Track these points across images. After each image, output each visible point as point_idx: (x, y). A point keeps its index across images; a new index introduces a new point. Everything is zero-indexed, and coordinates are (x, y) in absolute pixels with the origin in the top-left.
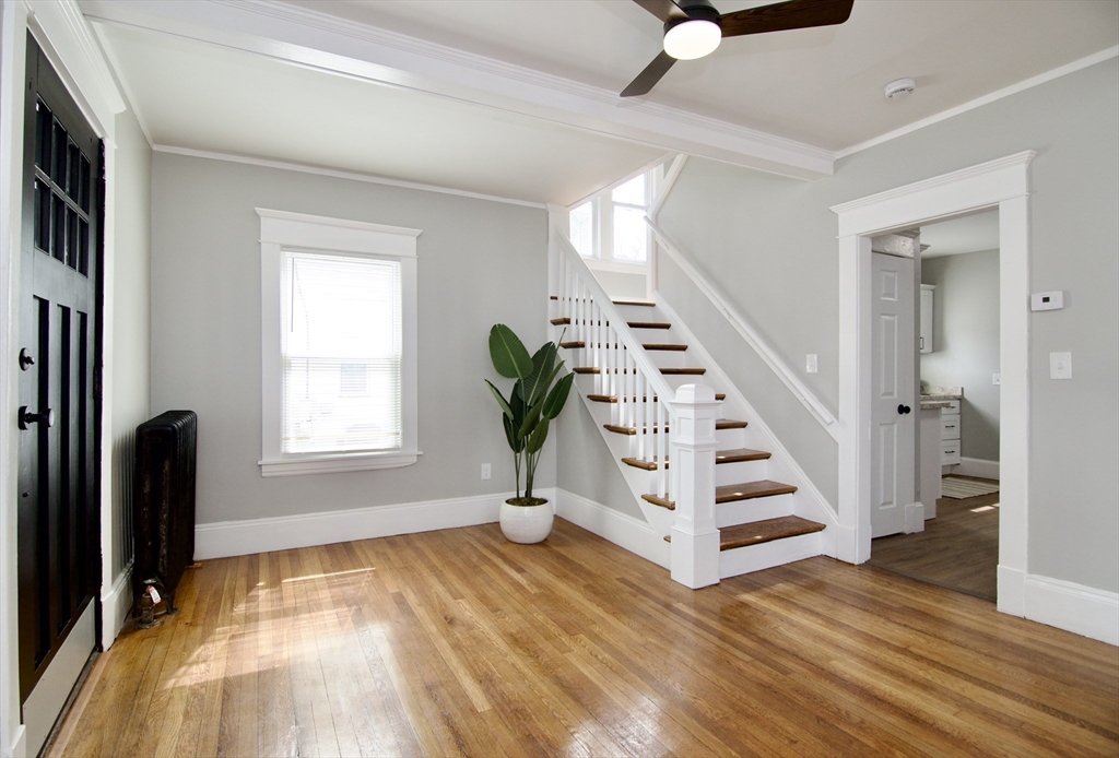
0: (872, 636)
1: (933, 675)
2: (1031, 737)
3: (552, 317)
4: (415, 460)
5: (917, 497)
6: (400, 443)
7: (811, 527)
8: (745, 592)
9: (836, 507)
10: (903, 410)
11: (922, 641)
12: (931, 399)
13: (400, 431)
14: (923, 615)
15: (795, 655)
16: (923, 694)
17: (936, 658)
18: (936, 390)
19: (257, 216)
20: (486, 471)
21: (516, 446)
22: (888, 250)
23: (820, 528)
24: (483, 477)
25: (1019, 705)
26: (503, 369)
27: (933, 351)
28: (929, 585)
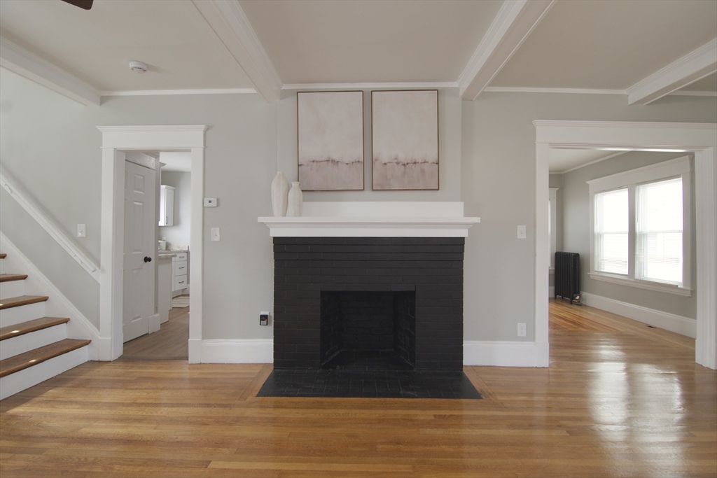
0: (113, 403)
1: (147, 412)
2: (191, 423)
5: (156, 310)
7: (79, 344)
8: (15, 406)
9: (98, 326)
10: (147, 260)
11: (144, 394)
12: (171, 253)
14: (148, 379)
15: (53, 437)
16: (139, 425)
17: (151, 401)
18: (175, 248)
22: (139, 162)
23: (87, 343)
25: (188, 409)
27: (174, 225)
28: (157, 360)
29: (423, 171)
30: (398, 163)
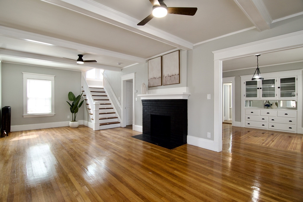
3: (82, 90)
4: (54, 115)
6: (51, 112)
9: (121, 120)
13: (51, 110)
19: (23, 73)
20: (69, 117)
21: (72, 112)
23: (119, 123)
24: (68, 118)
26: (70, 99)
29: (175, 78)
30: (169, 76)
